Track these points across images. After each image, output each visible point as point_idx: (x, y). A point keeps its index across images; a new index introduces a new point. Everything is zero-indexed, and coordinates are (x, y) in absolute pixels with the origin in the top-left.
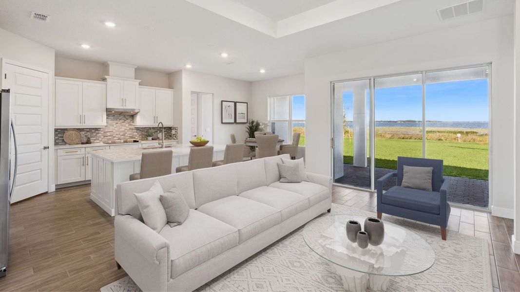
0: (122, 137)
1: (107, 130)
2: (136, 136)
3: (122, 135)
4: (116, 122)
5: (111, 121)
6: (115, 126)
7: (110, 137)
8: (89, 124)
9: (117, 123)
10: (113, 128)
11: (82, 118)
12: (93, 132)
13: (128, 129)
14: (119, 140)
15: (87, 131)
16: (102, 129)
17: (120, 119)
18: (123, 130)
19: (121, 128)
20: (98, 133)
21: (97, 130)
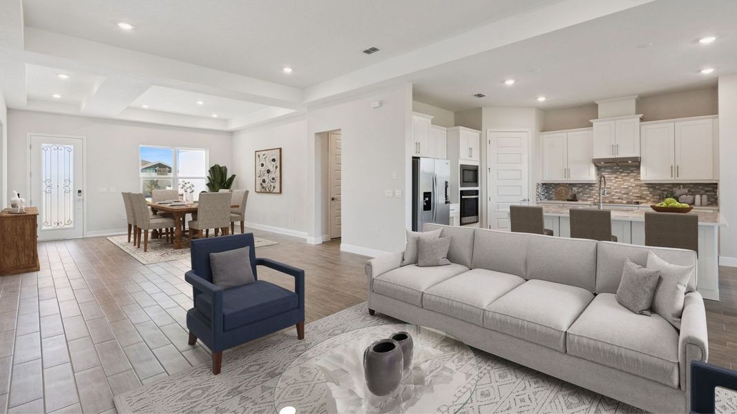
0: (625, 196)
1: (603, 187)
2: (648, 196)
3: (624, 194)
4: (616, 176)
5: (608, 174)
6: (614, 181)
7: (607, 195)
8: (575, 178)
9: (617, 178)
10: (611, 184)
11: (567, 172)
12: (587, 189)
13: (634, 185)
15: (580, 187)
16: (596, 185)
17: (621, 172)
18: (626, 187)
19: (623, 184)
20: (592, 190)
21: (590, 185)
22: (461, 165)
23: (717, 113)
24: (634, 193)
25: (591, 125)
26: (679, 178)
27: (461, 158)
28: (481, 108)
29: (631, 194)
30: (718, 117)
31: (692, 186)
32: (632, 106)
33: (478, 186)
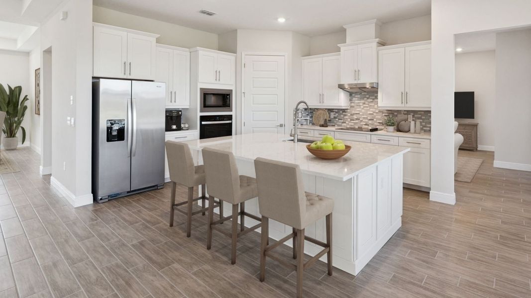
0: (370, 122)
1: (353, 112)
4: (364, 101)
5: (357, 100)
6: (362, 107)
7: (357, 121)
8: (327, 103)
9: (364, 103)
11: (321, 97)
12: (341, 114)
13: (377, 111)
14: (367, 126)
16: (349, 111)
17: (368, 98)
18: (371, 113)
19: (369, 110)
20: (345, 115)
21: (344, 111)
22: (201, 89)
23: (430, 39)
24: (378, 119)
25: (339, 50)
26: (408, 105)
27: (199, 81)
28: (236, 30)
29: (375, 120)
30: (430, 43)
31: (423, 113)
32: (371, 30)
33: (231, 111)
